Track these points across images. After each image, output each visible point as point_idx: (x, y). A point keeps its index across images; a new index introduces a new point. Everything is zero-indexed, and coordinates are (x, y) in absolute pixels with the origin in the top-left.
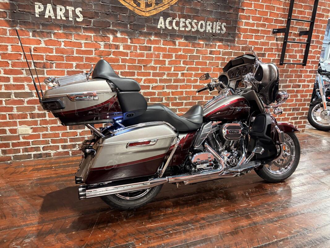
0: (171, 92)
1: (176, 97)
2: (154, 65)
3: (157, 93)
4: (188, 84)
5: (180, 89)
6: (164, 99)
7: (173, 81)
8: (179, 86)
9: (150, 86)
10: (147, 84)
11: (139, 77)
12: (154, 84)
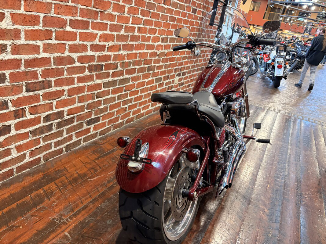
0: (126, 54)
1: (130, 62)
2: (112, 13)
3: (112, 56)
4: (143, 43)
5: (135, 50)
6: (119, 65)
7: (129, 38)
8: (134, 45)
9: (106, 45)
10: (102, 43)
11: (94, 31)
12: (111, 42)
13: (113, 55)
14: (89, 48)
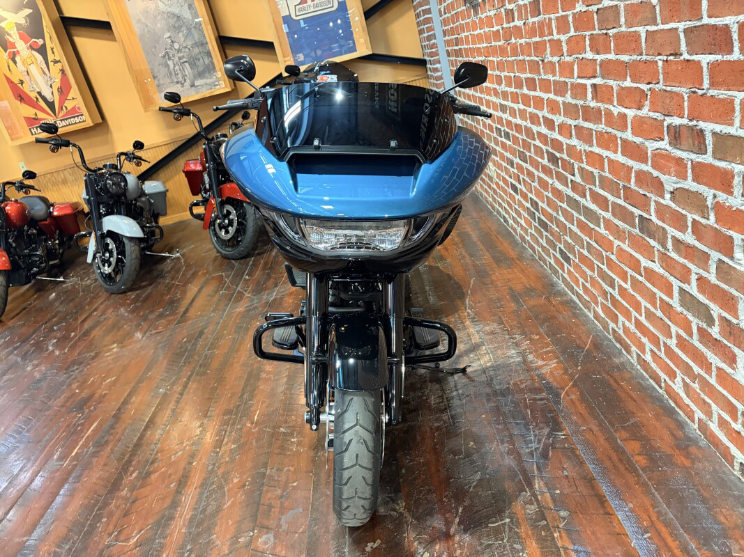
0: (583, 149)
1: (592, 172)
3: (565, 147)
5: (599, 145)
6: (576, 171)
8: (594, 133)
10: (550, 116)
12: (558, 115)
13: (566, 143)
14: (542, 120)
